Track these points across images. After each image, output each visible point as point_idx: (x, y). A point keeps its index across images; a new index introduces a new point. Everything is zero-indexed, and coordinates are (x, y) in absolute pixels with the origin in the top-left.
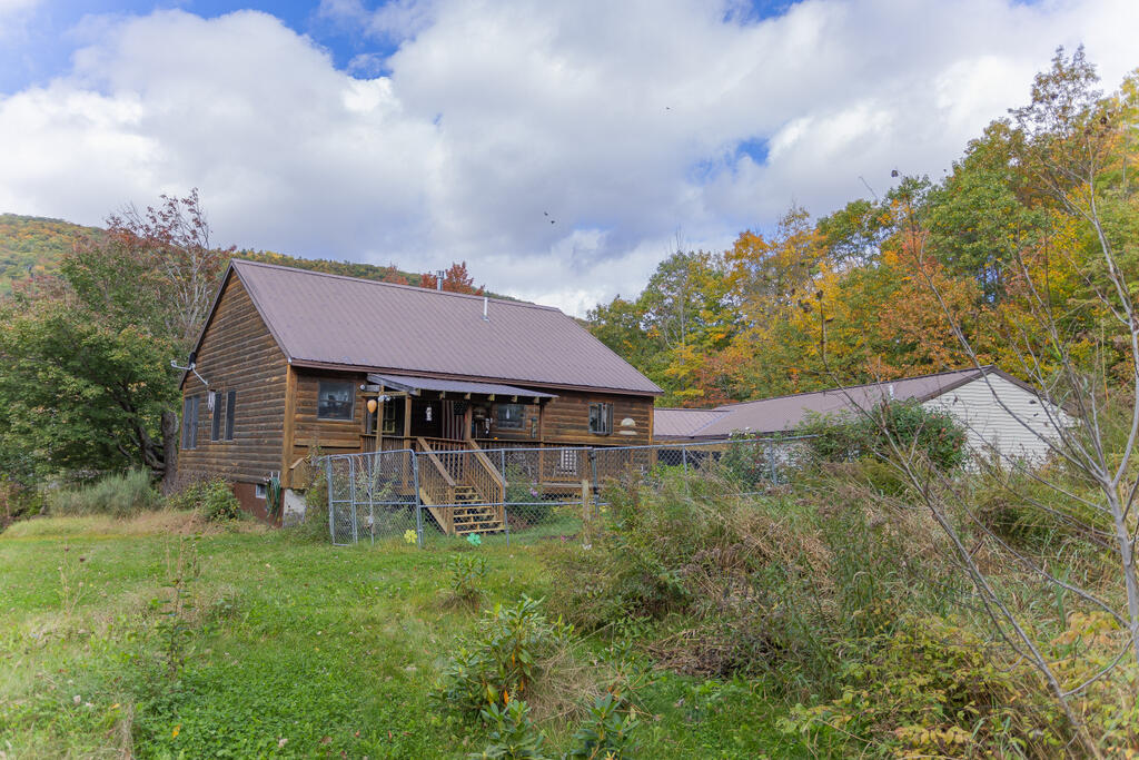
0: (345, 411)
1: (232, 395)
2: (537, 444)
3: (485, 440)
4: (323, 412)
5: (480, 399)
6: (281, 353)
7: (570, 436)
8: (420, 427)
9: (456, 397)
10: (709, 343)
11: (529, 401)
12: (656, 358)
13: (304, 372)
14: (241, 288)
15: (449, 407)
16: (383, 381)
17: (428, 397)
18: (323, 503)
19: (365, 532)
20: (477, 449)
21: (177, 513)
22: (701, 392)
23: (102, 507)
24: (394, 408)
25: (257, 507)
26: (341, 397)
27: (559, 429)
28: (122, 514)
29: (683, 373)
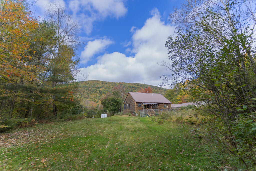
0: (140, 106)
1: (129, 104)
2: (158, 109)
3: (153, 108)
4: (139, 106)
5: (152, 105)
6: (135, 101)
7: (162, 108)
8: (147, 107)
9: (150, 105)
10: (183, 94)
11: (157, 105)
12: (176, 97)
13: (137, 103)
14: (130, 94)
15: (150, 106)
16: (144, 103)
17: (148, 105)
18: (140, 114)
19: (144, 116)
20: (153, 110)
21: (126, 115)
22: (182, 101)
23: (119, 115)
24: (145, 106)
25: (133, 115)
26: (140, 105)
27: (161, 107)
28: (121, 115)
29: (179, 99)
